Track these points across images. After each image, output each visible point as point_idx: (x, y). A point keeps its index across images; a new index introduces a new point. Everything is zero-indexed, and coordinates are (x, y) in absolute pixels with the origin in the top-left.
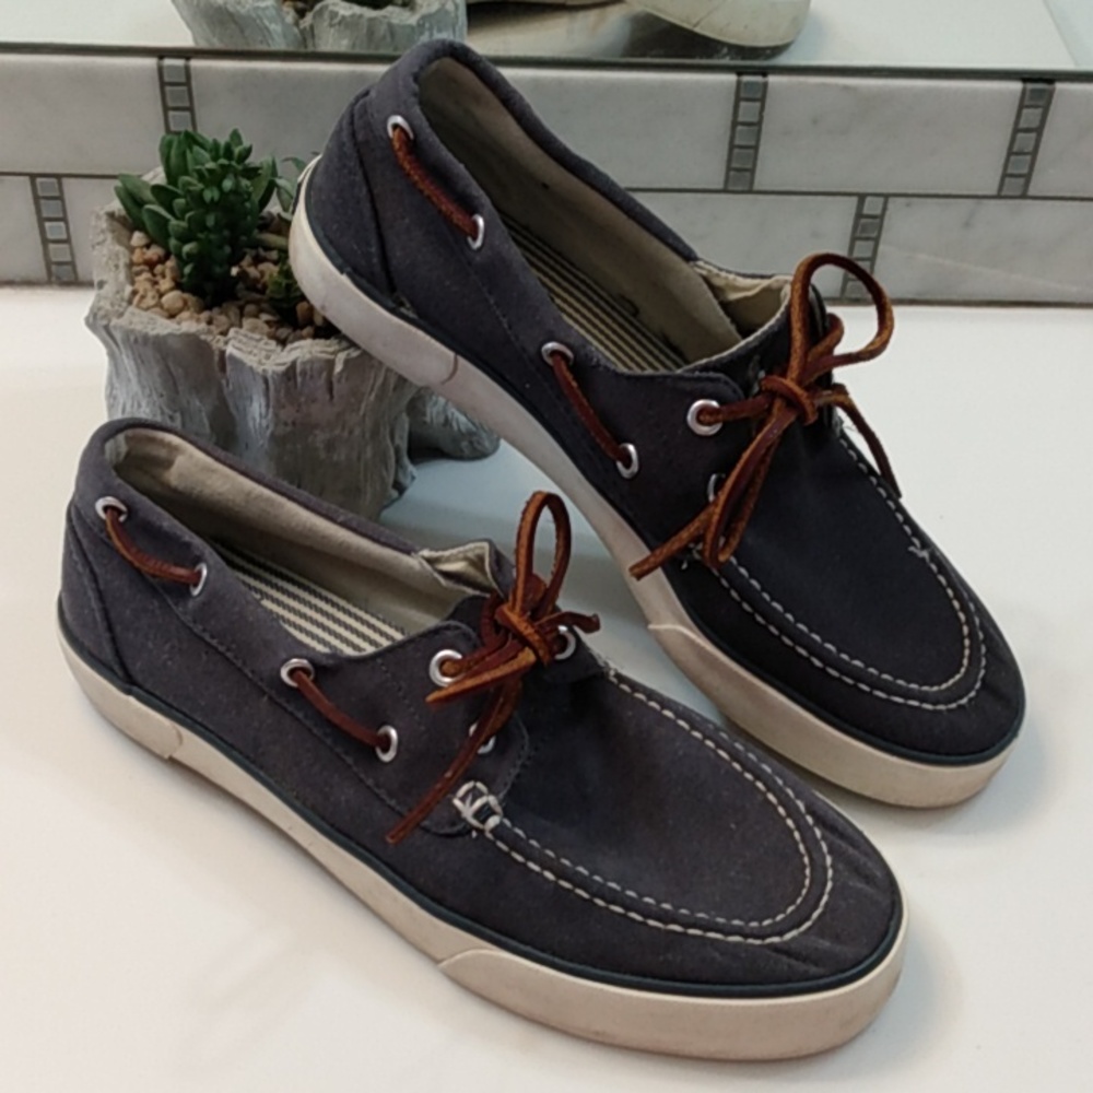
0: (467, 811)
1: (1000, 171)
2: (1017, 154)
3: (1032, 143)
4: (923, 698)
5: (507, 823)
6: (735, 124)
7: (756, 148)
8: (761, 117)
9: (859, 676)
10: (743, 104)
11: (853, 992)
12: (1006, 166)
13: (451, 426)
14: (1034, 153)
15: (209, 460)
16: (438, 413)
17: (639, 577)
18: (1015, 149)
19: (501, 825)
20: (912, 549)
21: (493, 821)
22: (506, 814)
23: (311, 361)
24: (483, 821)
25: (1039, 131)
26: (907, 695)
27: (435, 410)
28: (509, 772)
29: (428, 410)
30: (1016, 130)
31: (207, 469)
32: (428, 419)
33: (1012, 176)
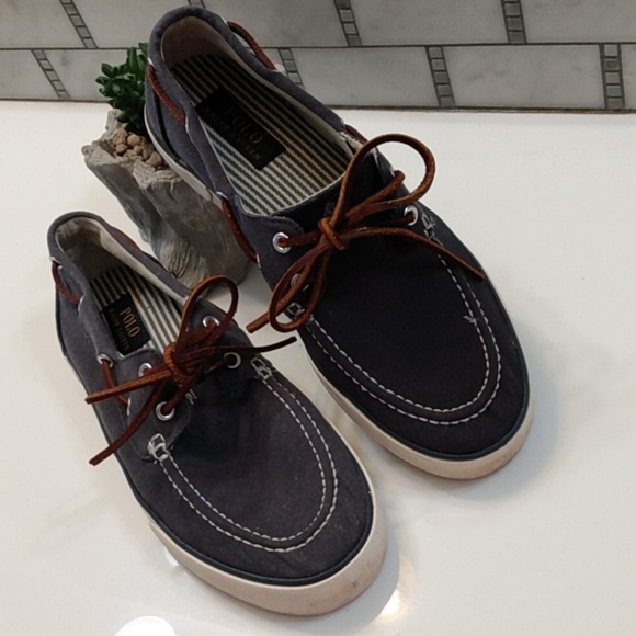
0: (152, 448)
4: (430, 416)
5: (172, 459)
7: (521, 16)
9: (389, 399)
11: (311, 589)
15: (110, 236)
17: (251, 331)
19: (168, 458)
20: (466, 317)
21: (164, 457)
22: (173, 453)
23: (157, 184)
24: (159, 456)
26: (419, 413)
28: (177, 431)
31: (109, 240)
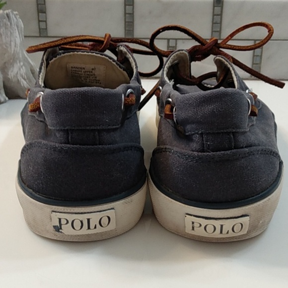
1: (211, 31)
2: (215, 23)
3: (219, 20)
6: (125, 14)
7: (133, 22)
8: (133, 11)
10: (127, 7)
12: (212, 29)
13: (20, 84)
14: (221, 23)
16: (14, 76)
18: (214, 22)
25: (221, 15)
27: (12, 74)
29: (10, 73)
30: (214, 15)
32: (10, 77)
33: (215, 31)
